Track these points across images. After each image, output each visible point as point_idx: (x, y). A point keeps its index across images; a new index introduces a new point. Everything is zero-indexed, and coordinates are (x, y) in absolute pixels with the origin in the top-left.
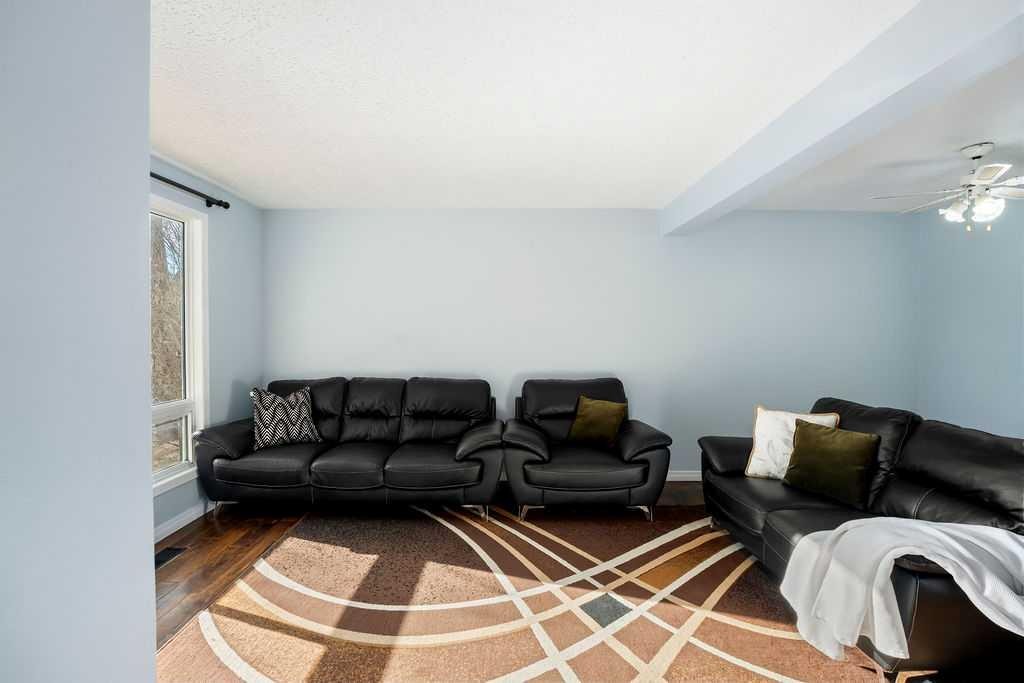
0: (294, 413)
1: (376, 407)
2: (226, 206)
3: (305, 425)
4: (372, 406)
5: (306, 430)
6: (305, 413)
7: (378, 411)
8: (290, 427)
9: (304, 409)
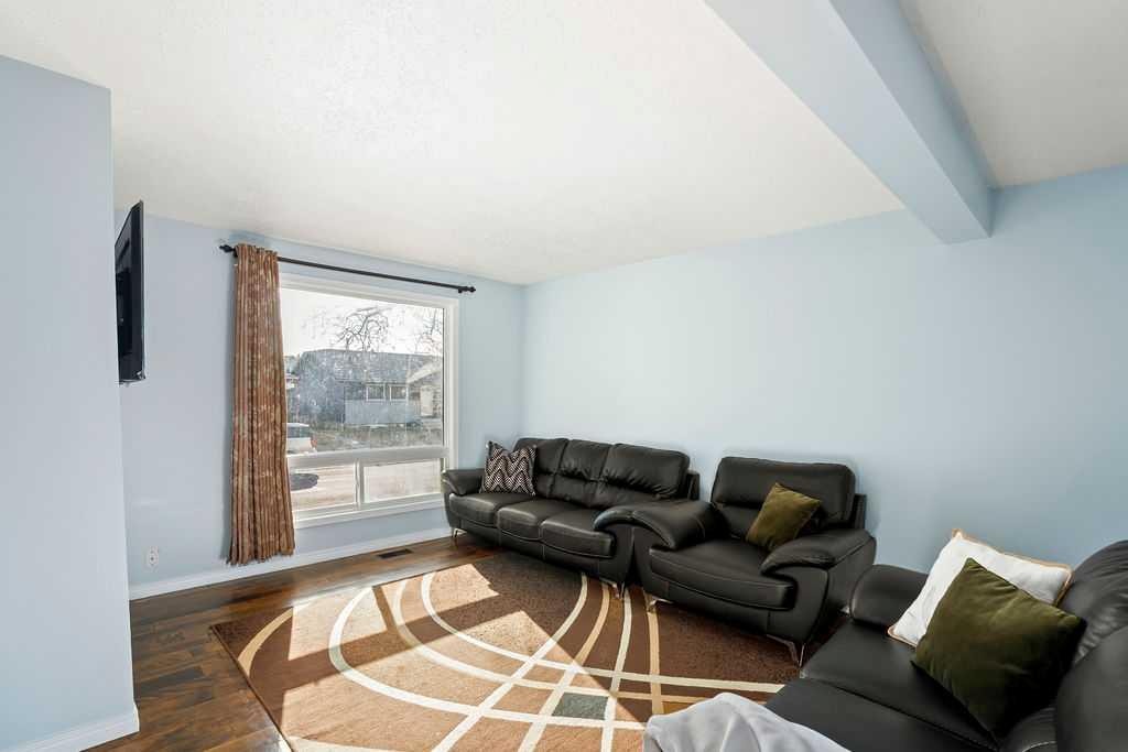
0: (512, 466)
1: (579, 470)
2: (472, 290)
3: (520, 479)
4: (576, 469)
5: (520, 482)
6: (522, 467)
7: (580, 473)
8: (507, 478)
9: (523, 465)
